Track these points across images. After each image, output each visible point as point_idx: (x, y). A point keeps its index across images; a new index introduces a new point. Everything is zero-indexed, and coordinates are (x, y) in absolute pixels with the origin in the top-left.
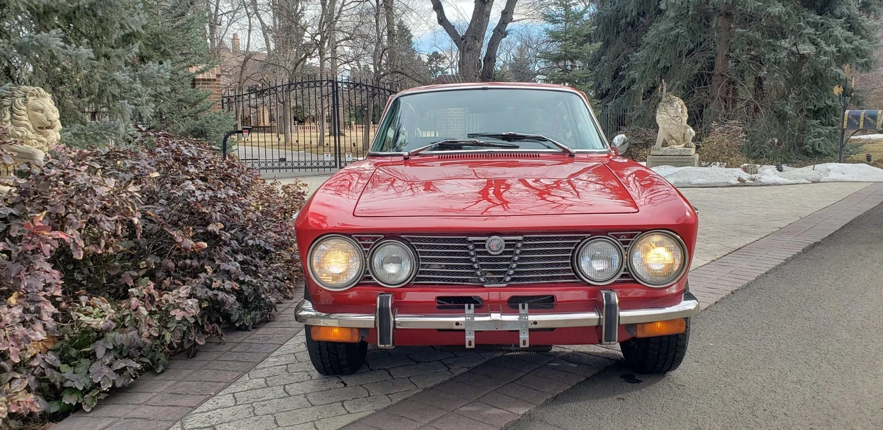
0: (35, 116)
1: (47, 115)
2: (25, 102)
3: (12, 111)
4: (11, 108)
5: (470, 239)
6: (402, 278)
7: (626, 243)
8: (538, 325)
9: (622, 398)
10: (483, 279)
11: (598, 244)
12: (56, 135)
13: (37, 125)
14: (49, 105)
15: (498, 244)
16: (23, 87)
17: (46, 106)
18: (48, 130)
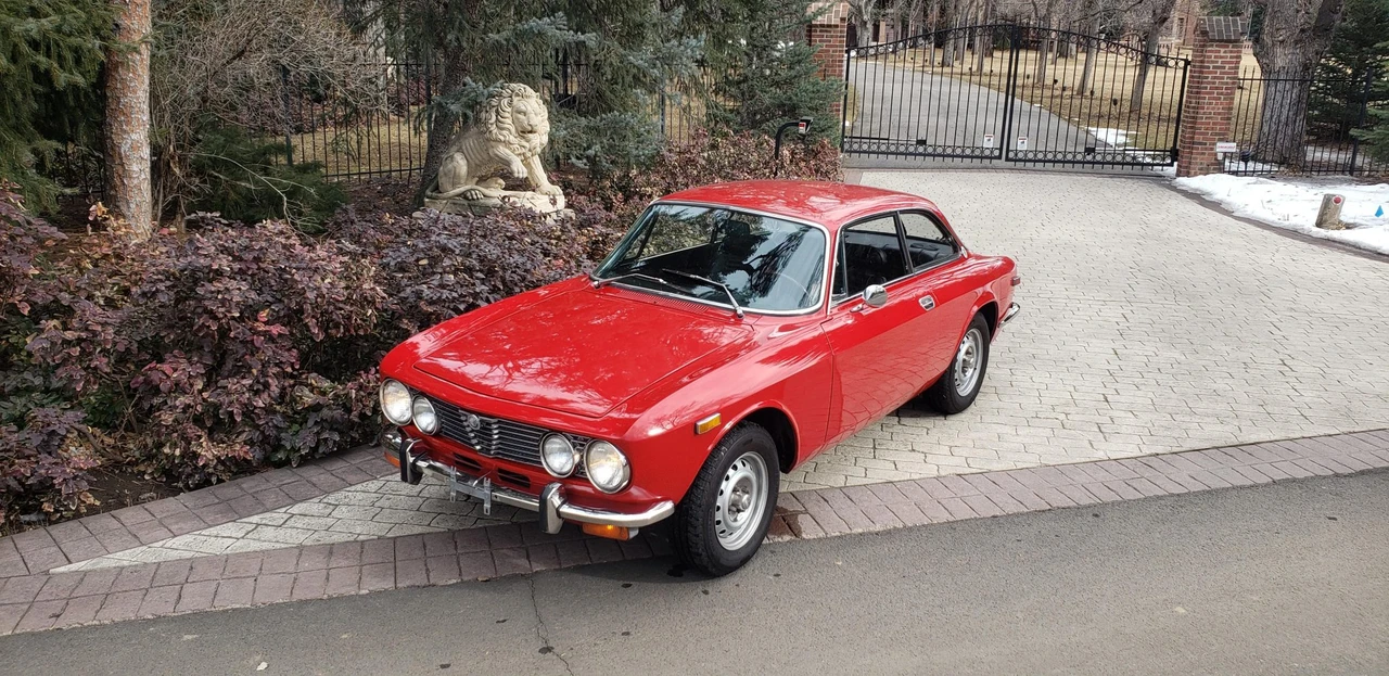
0: (518, 119)
1: (528, 118)
3: (497, 112)
5: (460, 411)
6: (429, 429)
7: (582, 445)
8: (498, 500)
9: (630, 585)
10: (478, 447)
11: (557, 440)
12: (540, 139)
13: (520, 129)
14: (533, 107)
15: (474, 422)
16: (513, 85)
17: (529, 108)
18: (530, 135)
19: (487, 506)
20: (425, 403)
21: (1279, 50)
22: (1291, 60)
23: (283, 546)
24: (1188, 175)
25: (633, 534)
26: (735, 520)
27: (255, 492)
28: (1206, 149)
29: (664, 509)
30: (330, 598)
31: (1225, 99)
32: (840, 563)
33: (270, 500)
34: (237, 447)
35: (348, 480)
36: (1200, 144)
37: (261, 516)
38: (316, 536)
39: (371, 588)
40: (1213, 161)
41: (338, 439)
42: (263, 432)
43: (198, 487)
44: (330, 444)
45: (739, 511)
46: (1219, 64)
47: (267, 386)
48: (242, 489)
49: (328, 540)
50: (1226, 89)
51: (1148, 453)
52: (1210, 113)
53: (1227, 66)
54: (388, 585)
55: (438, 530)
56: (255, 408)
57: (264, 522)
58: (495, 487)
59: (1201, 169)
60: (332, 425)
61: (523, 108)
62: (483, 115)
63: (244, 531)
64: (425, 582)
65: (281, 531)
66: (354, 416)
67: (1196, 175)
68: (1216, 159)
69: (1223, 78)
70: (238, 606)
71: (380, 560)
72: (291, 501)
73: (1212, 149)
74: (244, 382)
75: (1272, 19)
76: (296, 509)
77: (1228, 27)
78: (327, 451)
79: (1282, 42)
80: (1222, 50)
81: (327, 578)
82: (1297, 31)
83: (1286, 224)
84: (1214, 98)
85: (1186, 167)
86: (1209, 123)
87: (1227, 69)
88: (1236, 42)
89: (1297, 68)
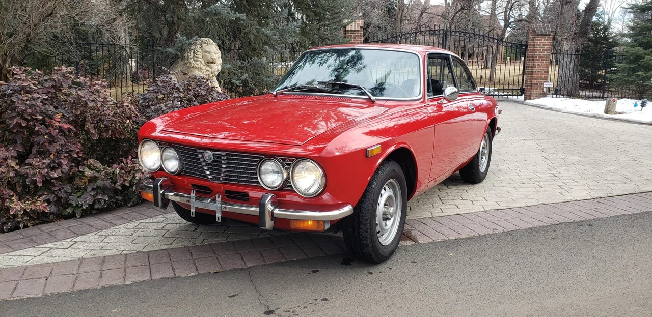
0: (205, 56)
1: (211, 55)
2: (201, 48)
3: (194, 52)
4: (194, 51)
5: (198, 151)
6: (173, 170)
7: (289, 165)
8: (227, 210)
9: (318, 271)
10: (210, 177)
11: (271, 163)
12: (217, 67)
13: (206, 61)
14: (213, 49)
15: (209, 156)
16: (202, 38)
17: (211, 50)
18: (212, 64)
19: (219, 215)
20: (171, 152)
21: (565, 43)
22: (570, 47)
23: (69, 259)
24: (530, 99)
25: (327, 226)
26: (386, 225)
27: (50, 232)
28: (538, 86)
29: (347, 209)
30: (104, 287)
31: (545, 62)
32: (451, 254)
33: (61, 234)
34: (39, 203)
35: (115, 223)
36: (535, 84)
37: (53, 243)
38: (93, 252)
39: (134, 280)
40: (542, 92)
41: (107, 199)
42: (56, 196)
43: (10, 230)
44: (103, 203)
45: (388, 219)
46: (542, 46)
47: (60, 165)
48: (42, 230)
49: (101, 255)
50: (546, 58)
51: (596, 197)
52: (539, 69)
53: (546, 47)
54: (146, 277)
55: (178, 247)
56: (52, 178)
57: (55, 247)
58: (223, 202)
59: (536, 96)
60: (103, 190)
61: (208, 50)
62: (186, 54)
63: (41, 252)
64: (172, 275)
65: (68, 251)
66: (118, 186)
67: (534, 99)
68: (543, 91)
69: (544, 53)
70: (32, 296)
71: (139, 264)
72: (75, 235)
73: (541, 87)
74: (44, 161)
75: (560, 29)
76: (79, 239)
77: (544, 28)
78: (100, 207)
79: (566, 39)
80: (543, 39)
81: (101, 276)
82: (573, 34)
83: (589, 113)
84: (541, 62)
85: (529, 96)
86: (539, 74)
87: (545, 49)
88: (549, 35)
89: (574, 51)
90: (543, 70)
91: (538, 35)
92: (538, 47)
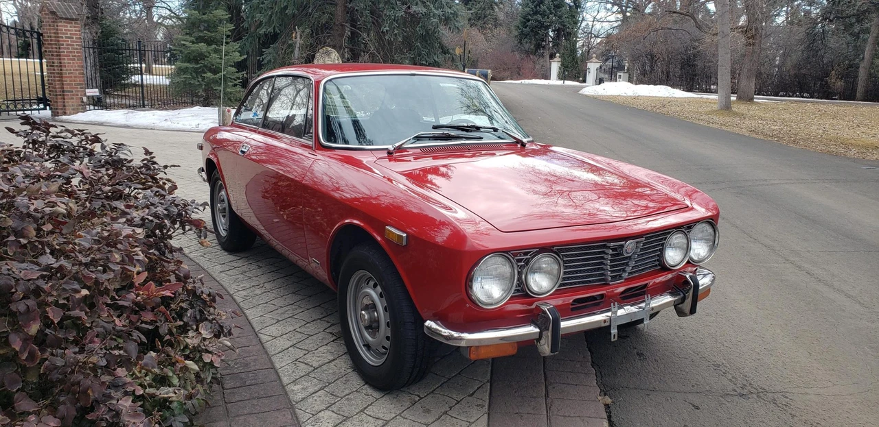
11: (679, 235)
28: (73, 95)
31: (78, 60)
36: (69, 91)
40: (80, 103)
46: (69, 35)
50: (77, 53)
52: (71, 70)
53: (74, 37)
59: (73, 109)
69: (73, 45)
73: (78, 95)
80: (69, 25)
82: (85, 18)
84: (71, 59)
85: (62, 109)
86: (71, 77)
87: (74, 39)
88: (77, 20)
89: (91, 43)
90: (77, 70)
91: (62, 18)
92: (64, 36)
